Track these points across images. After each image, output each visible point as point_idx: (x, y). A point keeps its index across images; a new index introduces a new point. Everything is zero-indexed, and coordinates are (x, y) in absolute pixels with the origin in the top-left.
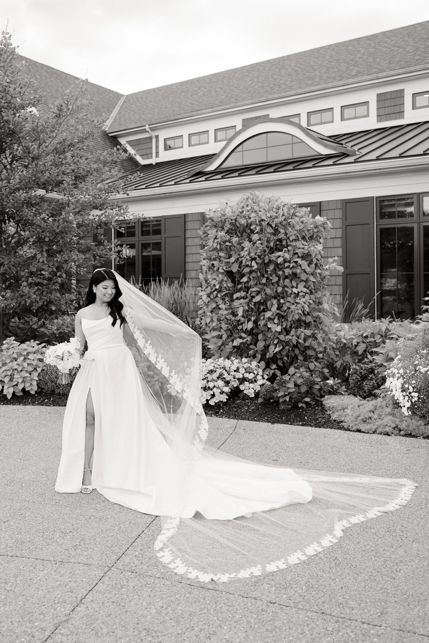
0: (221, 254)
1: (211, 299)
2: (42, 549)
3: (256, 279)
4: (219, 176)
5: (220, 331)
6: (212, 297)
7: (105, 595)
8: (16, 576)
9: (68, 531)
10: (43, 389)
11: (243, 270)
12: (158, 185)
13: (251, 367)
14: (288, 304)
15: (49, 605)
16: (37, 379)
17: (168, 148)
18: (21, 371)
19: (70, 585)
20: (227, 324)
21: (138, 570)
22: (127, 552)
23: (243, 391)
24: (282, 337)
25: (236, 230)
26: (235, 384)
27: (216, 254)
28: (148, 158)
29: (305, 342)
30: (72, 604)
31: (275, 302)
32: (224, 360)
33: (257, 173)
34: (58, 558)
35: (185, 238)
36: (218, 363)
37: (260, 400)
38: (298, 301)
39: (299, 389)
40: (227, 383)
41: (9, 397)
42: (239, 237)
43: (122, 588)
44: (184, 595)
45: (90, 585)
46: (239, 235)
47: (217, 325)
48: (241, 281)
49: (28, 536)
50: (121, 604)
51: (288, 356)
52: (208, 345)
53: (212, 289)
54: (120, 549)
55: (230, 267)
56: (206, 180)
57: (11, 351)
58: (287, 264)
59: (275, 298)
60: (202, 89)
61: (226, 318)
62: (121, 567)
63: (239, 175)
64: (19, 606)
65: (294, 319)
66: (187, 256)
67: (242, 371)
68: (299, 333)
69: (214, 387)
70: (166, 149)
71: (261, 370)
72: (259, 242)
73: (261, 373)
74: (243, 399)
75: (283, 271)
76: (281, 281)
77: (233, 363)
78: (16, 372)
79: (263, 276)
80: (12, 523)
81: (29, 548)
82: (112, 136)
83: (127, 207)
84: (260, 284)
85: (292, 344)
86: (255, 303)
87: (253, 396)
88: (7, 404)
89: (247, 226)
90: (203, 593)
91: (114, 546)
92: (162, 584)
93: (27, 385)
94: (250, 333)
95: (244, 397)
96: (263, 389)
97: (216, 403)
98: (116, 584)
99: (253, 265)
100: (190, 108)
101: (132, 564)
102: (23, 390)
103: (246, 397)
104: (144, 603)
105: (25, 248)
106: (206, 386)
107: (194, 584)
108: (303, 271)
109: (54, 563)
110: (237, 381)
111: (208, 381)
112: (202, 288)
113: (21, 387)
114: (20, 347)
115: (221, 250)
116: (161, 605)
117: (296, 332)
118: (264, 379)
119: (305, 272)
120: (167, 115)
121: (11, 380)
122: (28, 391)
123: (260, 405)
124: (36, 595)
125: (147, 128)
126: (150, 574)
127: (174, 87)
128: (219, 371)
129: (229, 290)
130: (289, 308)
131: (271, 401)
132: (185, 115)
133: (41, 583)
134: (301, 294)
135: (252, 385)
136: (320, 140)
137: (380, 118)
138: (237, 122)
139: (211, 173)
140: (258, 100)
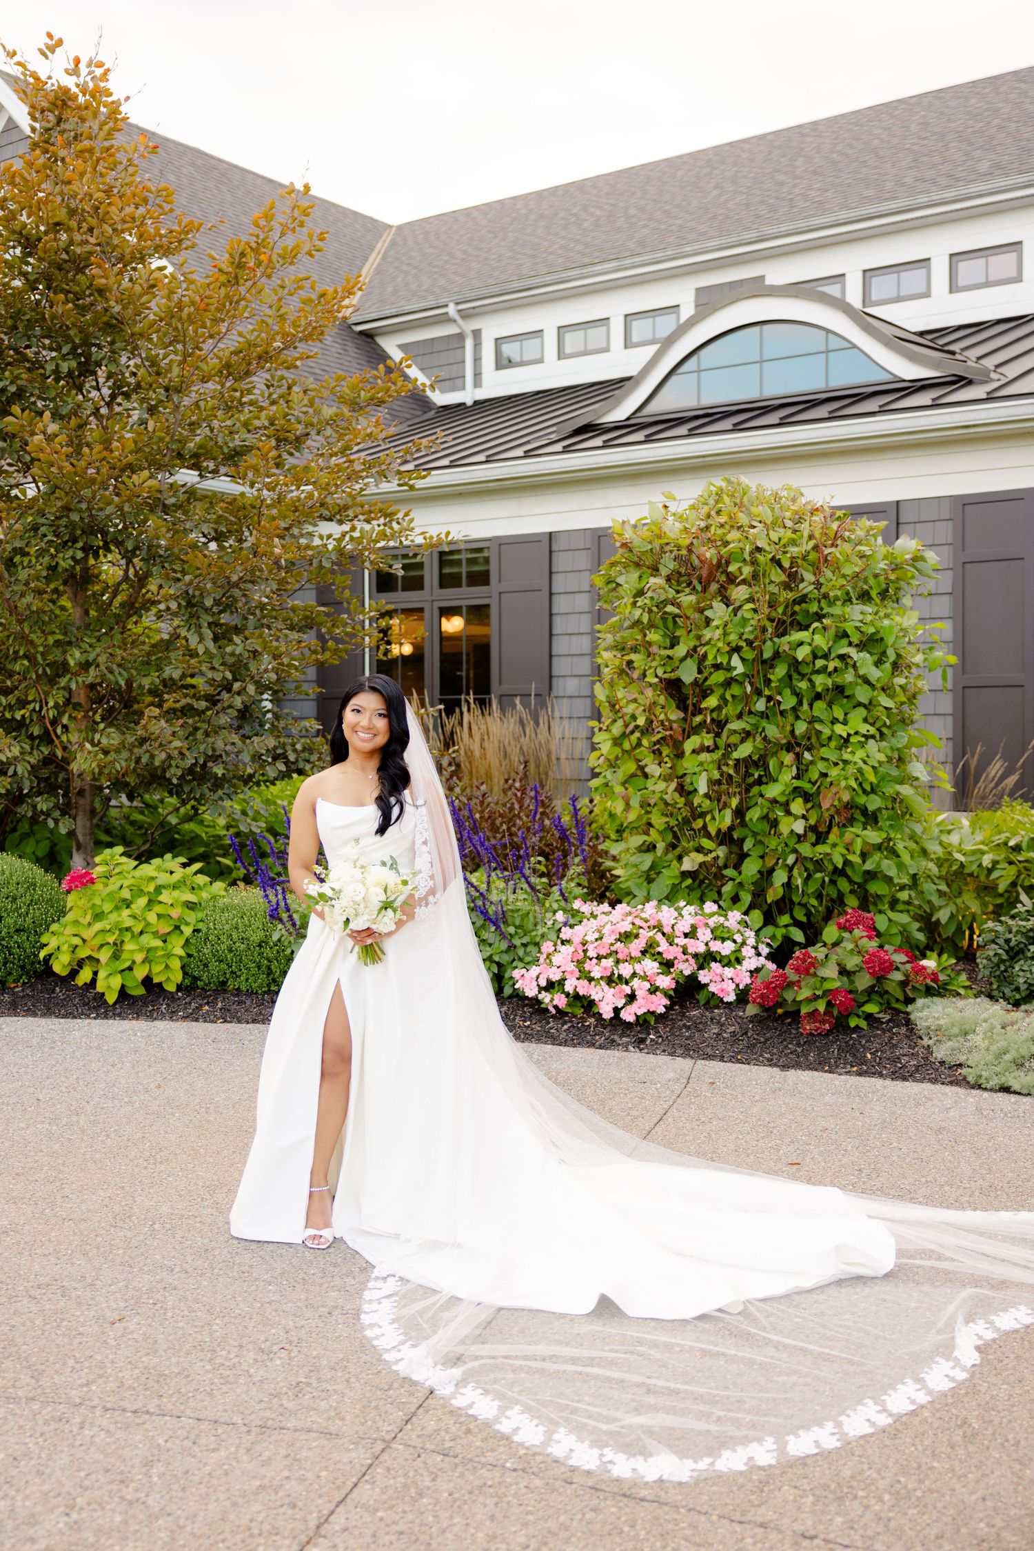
0: (653, 636)
1: (624, 751)
2: (210, 1394)
3: (741, 700)
4: (639, 436)
5: (647, 833)
6: (627, 746)
7: (379, 1514)
8: (148, 1464)
9: (276, 1348)
10: (196, 979)
11: (706, 679)
12: (482, 457)
13: (726, 924)
14: (821, 766)
15: (238, 1538)
16: (182, 953)
17: (505, 362)
18: (141, 933)
19: (287, 1487)
20: (667, 815)
21: (458, 1449)
22: (429, 1401)
23: (706, 985)
24: (805, 849)
25: (689, 575)
26: (687, 968)
27: (639, 637)
28: (453, 389)
29: (864, 862)
30: (294, 1538)
31: (788, 758)
32: (658, 907)
33: (737, 428)
34: (253, 1417)
35: (551, 594)
36: (643, 915)
37: (751, 1010)
38: (846, 756)
39: (852, 982)
40: (667, 965)
41: (111, 998)
42: (697, 592)
43: (421, 1494)
44: (579, 1516)
45: (339, 1488)
46: (699, 588)
47: (639, 817)
48: (703, 705)
49: (174, 1360)
50: (422, 1538)
51: (819, 897)
52: (614, 868)
53: (626, 726)
54: (411, 1394)
55: (673, 671)
56: (606, 445)
57: (114, 884)
58: (820, 663)
59: (789, 748)
60: (591, 210)
61: (662, 799)
62: (416, 1442)
63: (691, 434)
64: (160, 1542)
65: (836, 803)
66: (555, 639)
67: (704, 934)
68: (848, 836)
69: (634, 975)
70: (499, 366)
71: (753, 934)
72: (750, 606)
73: (751, 941)
74: (707, 1006)
75: (810, 680)
76: (806, 706)
77: (680, 914)
78: (129, 935)
79: (759, 693)
80: (132, 1326)
81: (179, 1391)
82: (361, 333)
83: (407, 515)
84: (750, 712)
85: (830, 868)
86: (738, 760)
87: (731, 998)
88: (106, 1017)
89: (719, 564)
90: (628, 1510)
91: (396, 1385)
92: (522, 1485)
93: (157, 968)
94: (724, 838)
95: (708, 1002)
96: (759, 980)
97: (637, 1017)
98: (405, 1486)
99: (733, 664)
100: (560, 260)
101: (443, 1433)
102: (147, 981)
103: (715, 1002)
104: (480, 1535)
105: (148, 619)
106: (613, 974)
107: (603, 1487)
108: (859, 681)
109: (245, 1429)
110: (692, 961)
111: (618, 962)
112: (600, 722)
113: (140, 973)
114: (137, 873)
115: (652, 625)
116: (522, 1540)
117: (841, 835)
118: (759, 954)
119: (867, 681)
120: (504, 277)
121: (116, 956)
122: (160, 985)
123: (751, 1022)
124: (202, 1513)
125: (451, 310)
126: (490, 1460)
127: (520, 205)
128: (645, 935)
129: (671, 729)
130: (825, 775)
131: (780, 1011)
132: (548, 278)
133: (214, 1482)
134: (853, 739)
135: (729, 972)
136: (900, 342)
138: (684, 294)
139: (618, 427)
140: (736, 238)
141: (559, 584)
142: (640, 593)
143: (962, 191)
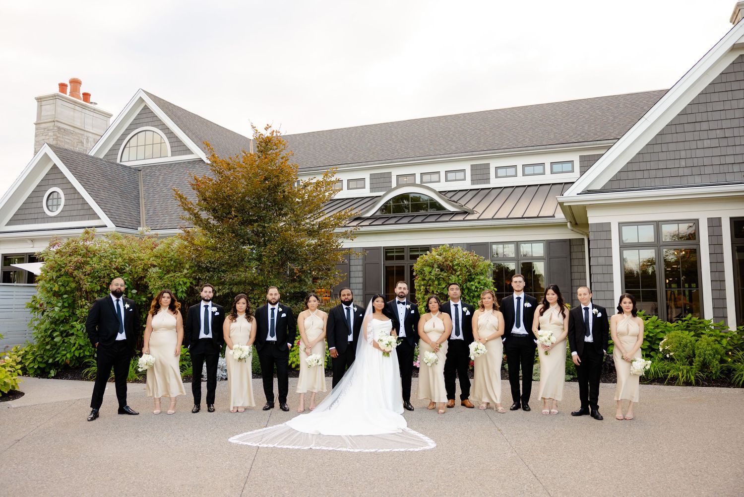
56: (370, 225)
66: (351, 278)
136: (449, 201)
137: (473, 182)
138: (366, 175)
139: (368, 219)
140: (384, 161)
141: (352, 263)
142: (430, 272)
143: (450, 155)
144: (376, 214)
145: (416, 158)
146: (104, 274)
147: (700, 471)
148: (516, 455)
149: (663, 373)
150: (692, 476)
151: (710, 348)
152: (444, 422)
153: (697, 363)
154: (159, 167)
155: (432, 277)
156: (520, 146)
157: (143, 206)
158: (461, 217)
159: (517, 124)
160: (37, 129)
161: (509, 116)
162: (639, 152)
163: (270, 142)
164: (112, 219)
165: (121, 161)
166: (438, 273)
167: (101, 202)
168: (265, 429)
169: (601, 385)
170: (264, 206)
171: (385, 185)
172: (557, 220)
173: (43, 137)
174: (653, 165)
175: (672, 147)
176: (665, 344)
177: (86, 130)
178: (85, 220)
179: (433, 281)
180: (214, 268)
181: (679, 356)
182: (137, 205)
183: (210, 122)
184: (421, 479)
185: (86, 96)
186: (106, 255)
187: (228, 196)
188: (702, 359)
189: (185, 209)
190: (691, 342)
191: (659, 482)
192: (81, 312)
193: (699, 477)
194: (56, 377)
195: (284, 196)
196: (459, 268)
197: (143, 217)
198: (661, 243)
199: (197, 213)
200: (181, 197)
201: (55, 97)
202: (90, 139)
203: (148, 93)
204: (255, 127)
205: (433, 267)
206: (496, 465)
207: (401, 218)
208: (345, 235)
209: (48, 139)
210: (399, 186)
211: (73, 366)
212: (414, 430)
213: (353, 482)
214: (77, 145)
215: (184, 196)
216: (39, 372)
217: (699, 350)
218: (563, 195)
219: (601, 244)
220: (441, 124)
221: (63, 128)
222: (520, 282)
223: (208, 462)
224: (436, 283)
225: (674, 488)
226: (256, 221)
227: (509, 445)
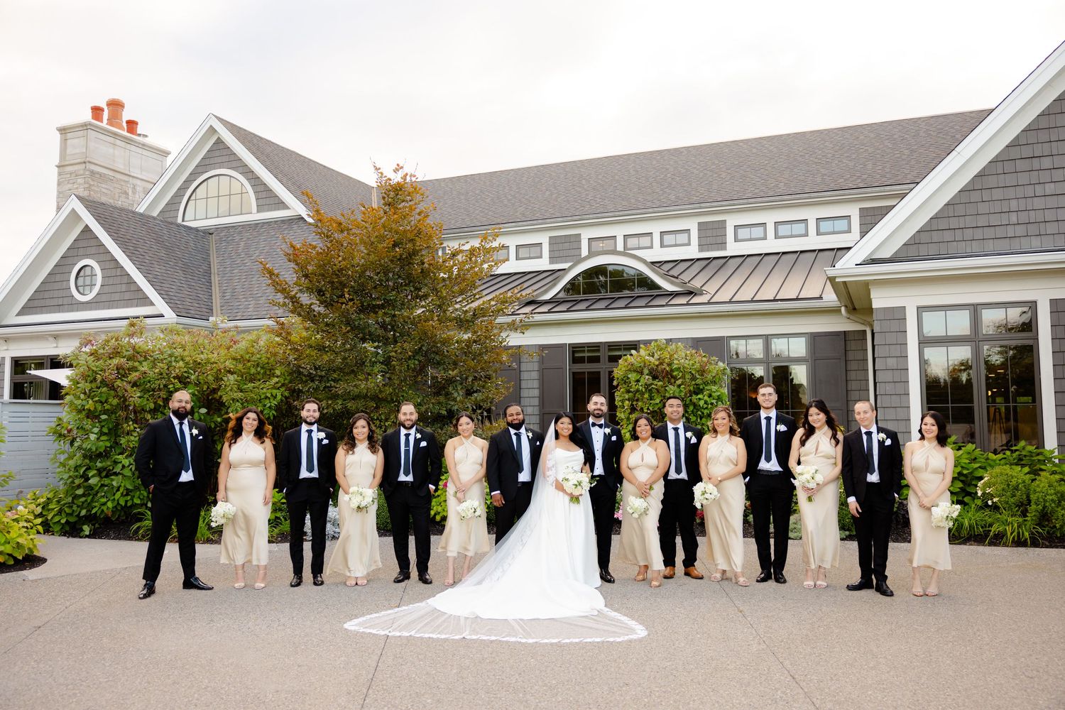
4: (563, 308)
33: (606, 307)
35: (520, 371)
56: (549, 312)
60: (486, 193)
66: (522, 390)
136: (666, 276)
137: (702, 247)
138: (544, 239)
139: (546, 302)
140: (570, 218)
141: (524, 367)
142: (638, 381)
143: (667, 208)
144: (558, 296)
145: (617, 214)
146: (159, 385)
147: (1038, 671)
148: (765, 646)
149: (982, 527)
150: (1025, 678)
151: (1053, 491)
152: (659, 600)
153: (1034, 514)
154: (240, 229)
155: (641, 388)
156: (771, 194)
157: (217, 285)
158: (683, 300)
159: (766, 162)
160: (60, 174)
161: (754, 150)
162: (948, 202)
163: (401, 189)
164: (170, 305)
165: (183, 221)
166: (649, 383)
167: (155, 280)
168: (397, 609)
169: (891, 545)
170: (394, 284)
171: (573, 252)
172: (826, 304)
173: (70, 186)
174: (969, 221)
175: (997, 194)
176: (986, 485)
177: (132, 174)
178: (132, 306)
179: (643, 394)
180: (321, 377)
181: (1007, 503)
182: (207, 284)
183: (314, 162)
184: (626, 682)
185: (132, 125)
186: (162, 357)
187: (341, 270)
188: (1041, 508)
189: (278, 291)
190: (1024, 482)
191: (975, 687)
192: (128, 441)
193: (1036, 679)
194: (93, 535)
195: (422, 269)
196: (681, 374)
197: (217, 301)
198: (981, 336)
199: (294, 297)
200: (271, 273)
201: (85, 126)
202: (138, 188)
203: (223, 120)
204: (380, 169)
205: (642, 373)
206: (735, 662)
207: (596, 302)
208: (513, 327)
209: (77, 188)
210: (592, 254)
211: (117, 520)
212: (615, 611)
213: (526, 686)
214: (119, 197)
215: (276, 272)
216: (67, 528)
217: (1037, 494)
218: (834, 266)
219: (891, 338)
220: (654, 162)
221: (98, 173)
222: (770, 394)
223: (315, 658)
224: (646, 396)
225: (999, 695)
226: (382, 307)
227: (754, 632)
